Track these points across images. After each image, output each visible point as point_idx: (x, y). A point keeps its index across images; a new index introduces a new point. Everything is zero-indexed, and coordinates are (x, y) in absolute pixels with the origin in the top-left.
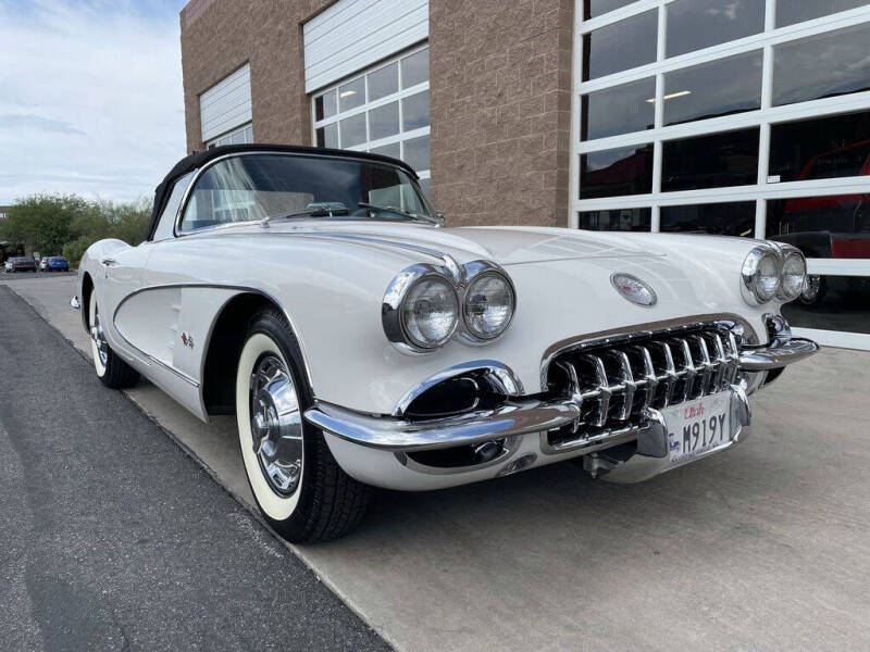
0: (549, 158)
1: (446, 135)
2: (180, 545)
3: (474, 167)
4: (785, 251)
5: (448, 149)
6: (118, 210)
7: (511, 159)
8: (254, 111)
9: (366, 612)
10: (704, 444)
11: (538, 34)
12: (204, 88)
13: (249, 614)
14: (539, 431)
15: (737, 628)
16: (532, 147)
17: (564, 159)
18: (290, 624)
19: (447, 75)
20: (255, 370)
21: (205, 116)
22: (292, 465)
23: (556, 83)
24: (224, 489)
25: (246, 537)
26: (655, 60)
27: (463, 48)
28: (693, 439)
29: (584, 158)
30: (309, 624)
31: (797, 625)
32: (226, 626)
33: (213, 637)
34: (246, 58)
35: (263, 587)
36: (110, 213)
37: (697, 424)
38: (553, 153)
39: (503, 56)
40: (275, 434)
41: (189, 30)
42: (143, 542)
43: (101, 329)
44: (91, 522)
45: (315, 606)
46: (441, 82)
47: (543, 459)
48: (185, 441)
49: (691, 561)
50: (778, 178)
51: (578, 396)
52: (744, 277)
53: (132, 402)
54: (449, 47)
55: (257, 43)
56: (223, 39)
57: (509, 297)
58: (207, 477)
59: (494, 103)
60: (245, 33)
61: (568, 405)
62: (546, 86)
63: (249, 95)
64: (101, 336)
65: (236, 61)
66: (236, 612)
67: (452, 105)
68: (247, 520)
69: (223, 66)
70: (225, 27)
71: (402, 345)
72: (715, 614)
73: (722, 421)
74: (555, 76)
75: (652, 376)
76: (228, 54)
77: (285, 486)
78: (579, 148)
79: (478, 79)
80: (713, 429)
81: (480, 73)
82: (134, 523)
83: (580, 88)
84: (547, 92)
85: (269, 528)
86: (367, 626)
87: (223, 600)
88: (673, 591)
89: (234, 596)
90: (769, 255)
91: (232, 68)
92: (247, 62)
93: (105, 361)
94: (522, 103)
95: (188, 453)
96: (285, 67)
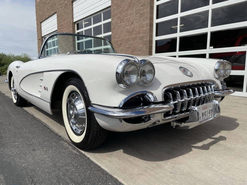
0: (147, 41)
1: (116, 35)
2: (46, 151)
3: (124, 44)
4: (226, 62)
5: (117, 39)
6: (16, 57)
7: (135, 42)
8: (58, 27)
9: (108, 170)
10: (207, 118)
11: (144, 5)
12: (42, 20)
13: (71, 171)
14: (161, 112)
15: (221, 171)
16: (142, 38)
17: (151, 42)
18: (85, 174)
19: (116, 17)
20: (68, 97)
21: (43, 29)
22: (81, 126)
23: (149, 19)
24: (57, 135)
25: (67, 148)
26: (178, 13)
27: (121, 9)
28: (204, 116)
29: (156, 41)
30: (91, 173)
31: (238, 170)
32: (64, 175)
33: (61, 178)
34: (55, 11)
35: (74, 163)
36: (13, 58)
37: (205, 112)
38: (148, 40)
39: (133, 11)
40: (76, 116)
41: (38, 3)
42: (34, 150)
43: (15, 88)
44: (16, 144)
45: (92, 168)
46: (115, 19)
47: (162, 122)
48: (43, 121)
49: (203, 153)
50: (212, 47)
51: (172, 102)
52: (215, 69)
53: (25, 110)
54: (117, 8)
55: (59, 7)
56: (49, 6)
57: (153, 71)
58: (51, 131)
59: (130, 25)
60: (55, 4)
61: (169, 105)
62: (146, 20)
63: (56, 23)
64: (15, 91)
65: (52, 12)
66: (67, 170)
67: (118, 26)
68: (66, 143)
69: (48, 14)
70: (49, 2)
71: (122, 85)
72: (214, 168)
73: (212, 111)
74: (149, 17)
75: (192, 97)
76: (50, 10)
77: (79, 132)
78: (155, 38)
79: (126, 18)
80: (209, 113)
81: (126, 16)
82: (30, 145)
83: (156, 21)
84: (146, 22)
85: (73, 146)
86: (109, 174)
87: (62, 167)
88: (200, 161)
89: (66, 165)
90: (222, 63)
91: (51, 14)
92: (56, 13)
93: (16, 98)
94: (139, 25)
95: (45, 124)
96: (67, 14)
